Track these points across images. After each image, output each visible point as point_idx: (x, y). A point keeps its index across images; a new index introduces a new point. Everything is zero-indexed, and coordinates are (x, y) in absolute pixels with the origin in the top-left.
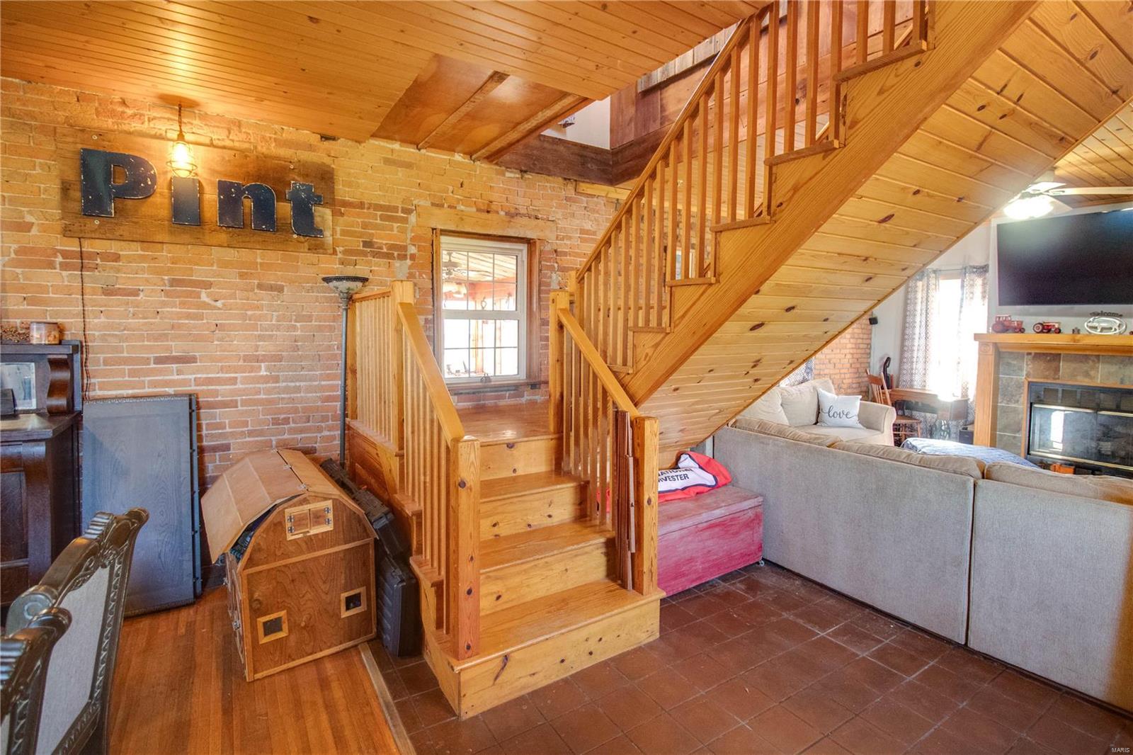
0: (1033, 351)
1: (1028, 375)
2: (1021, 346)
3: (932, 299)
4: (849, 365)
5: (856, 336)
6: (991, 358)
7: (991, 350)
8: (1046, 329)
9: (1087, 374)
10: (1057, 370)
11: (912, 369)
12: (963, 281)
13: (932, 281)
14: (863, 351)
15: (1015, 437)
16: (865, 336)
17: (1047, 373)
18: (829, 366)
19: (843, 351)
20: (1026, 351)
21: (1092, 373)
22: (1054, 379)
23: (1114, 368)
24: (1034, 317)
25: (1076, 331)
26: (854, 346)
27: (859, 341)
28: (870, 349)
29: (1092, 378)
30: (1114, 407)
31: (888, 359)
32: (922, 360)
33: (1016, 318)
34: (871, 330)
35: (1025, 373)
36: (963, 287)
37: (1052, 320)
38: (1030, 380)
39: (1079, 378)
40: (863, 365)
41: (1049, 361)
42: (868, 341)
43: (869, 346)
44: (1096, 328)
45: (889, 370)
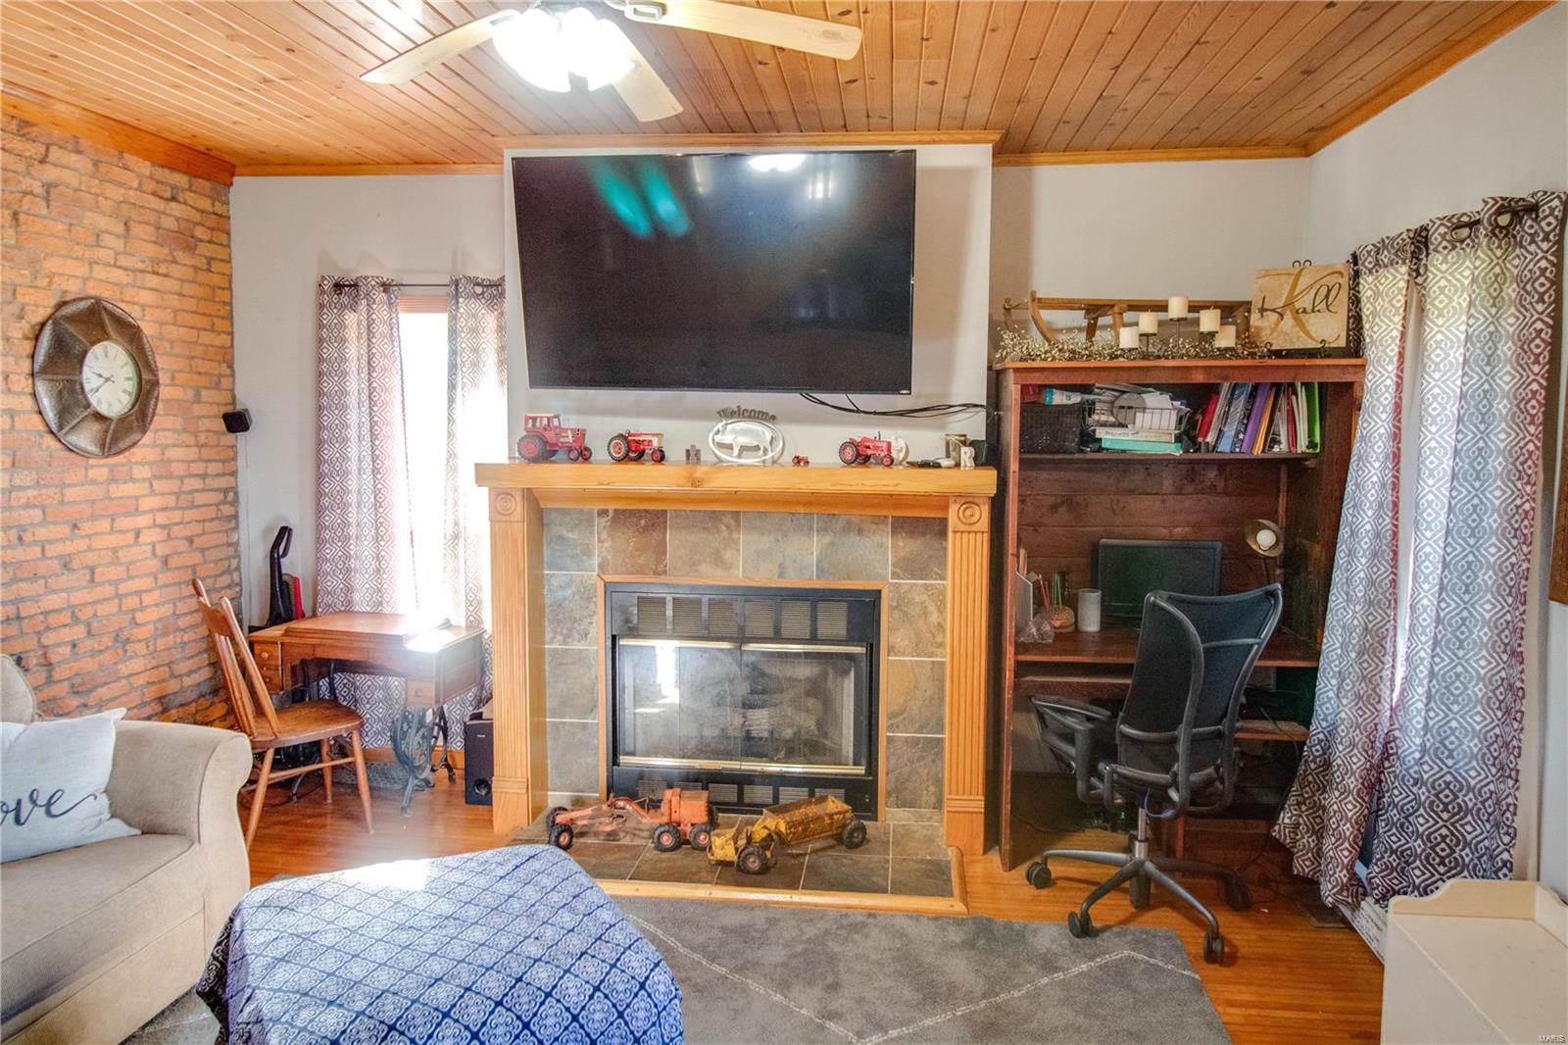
0: (611, 507)
1: (602, 567)
2: (583, 496)
3: (384, 362)
4: (154, 564)
5: (178, 469)
6: (520, 530)
7: (518, 507)
8: (634, 451)
9: (718, 559)
10: (660, 550)
11: (348, 557)
12: (453, 319)
13: (381, 312)
14: (211, 512)
15: (584, 726)
16: (214, 468)
17: (642, 560)
18: (65, 580)
19: (123, 523)
20: (597, 507)
21: (728, 555)
22: (656, 573)
23: (764, 542)
24: (608, 419)
25: (693, 455)
26: (171, 501)
27: (197, 484)
28: (235, 502)
29: (728, 567)
30: (770, 633)
31: (285, 532)
32: (369, 532)
33: (571, 422)
34: (233, 447)
35: (596, 561)
36: (453, 333)
37: (643, 427)
38: (609, 578)
39: (703, 567)
40: (212, 555)
41: (645, 529)
42: (223, 482)
43: (232, 497)
44: (730, 447)
45: (287, 565)
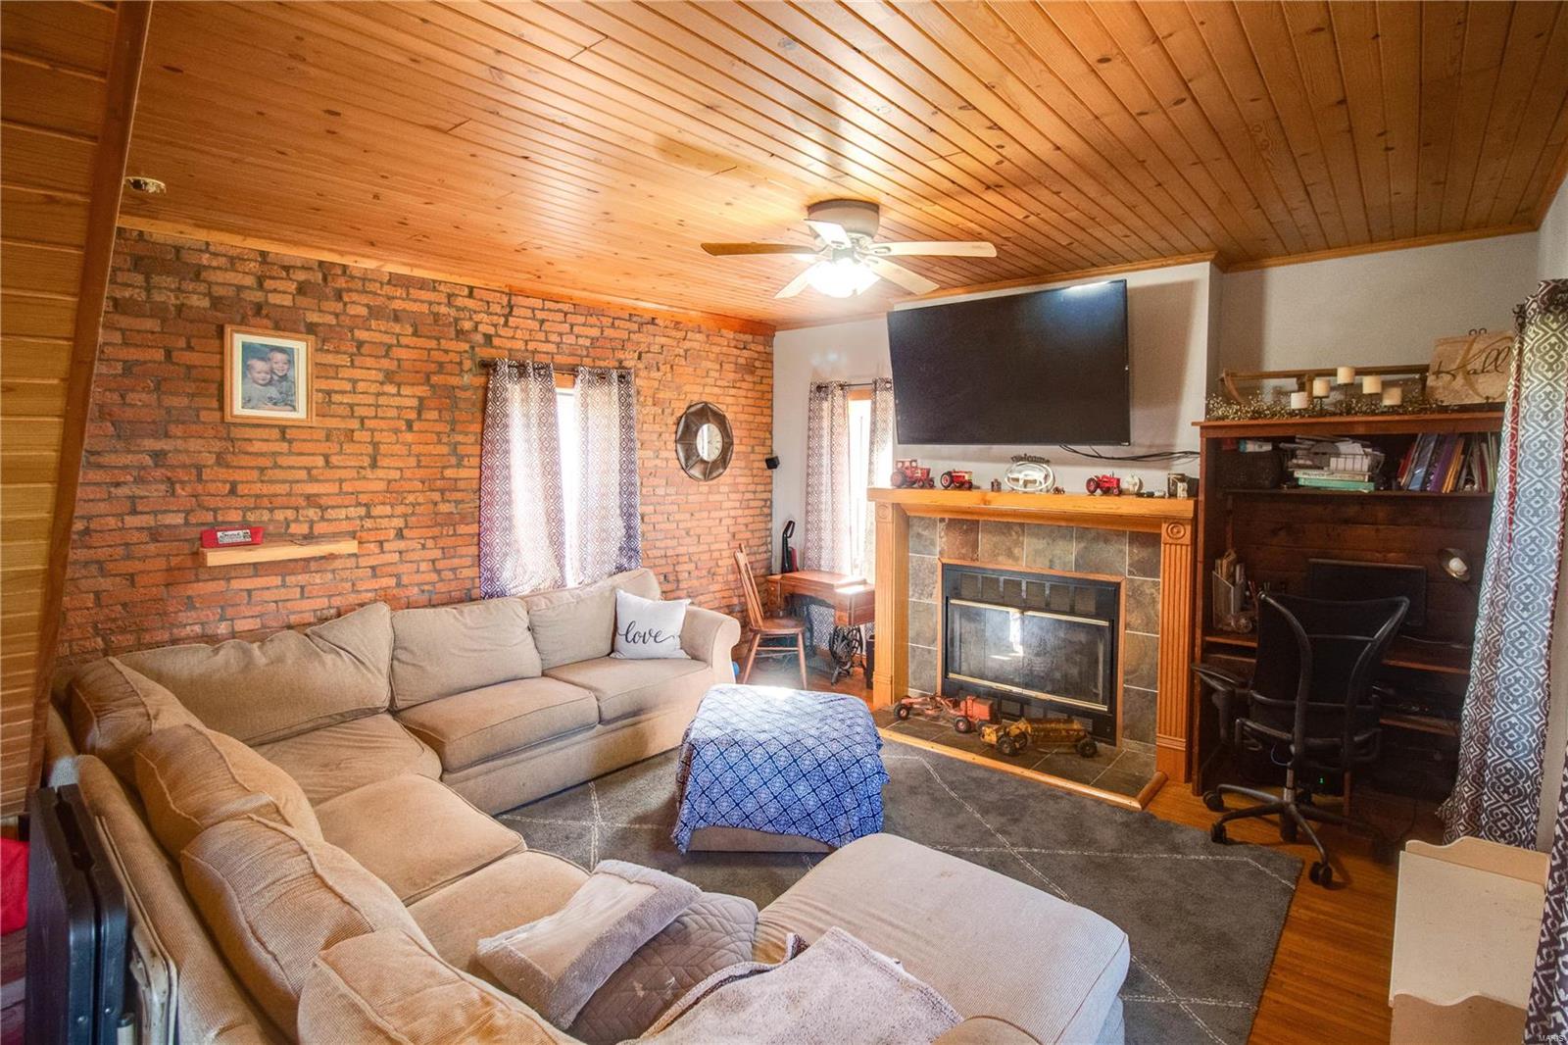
0: (947, 516)
1: (941, 553)
2: (928, 509)
3: (840, 430)
4: (729, 536)
5: (742, 488)
6: (890, 528)
7: (889, 513)
8: (957, 482)
9: (1010, 554)
10: (975, 546)
11: (820, 539)
12: (874, 403)
13: (839, 400)
14: (758, 511)
15: (929, 651)
16: (760, 488)
17: (964, 551)
18: (688, 540)
19: (714, 514)
20: (939, 516)
21: (1016, 551)
22: (972, 560)
23: (1040, 544)
24: (948, 462)
25: (996, 486)
26: (738, 505)
27: (750, 496)
28: (771, 507)
29: (1016, 559)
30: (1043, 605)
31: (791, 523)
32: (829, 526)
33: (923, 464)
34: (771, 477)
35: (938, 549)
36: (874, 411)
37: (960, 467)
38: (945, 561)
39: (1000, 558)
40: (757, 534)
41: (966, 532)
42: (765, 496)
43: (768, 503)
44: (1017, 480)
45: (791, 542)
